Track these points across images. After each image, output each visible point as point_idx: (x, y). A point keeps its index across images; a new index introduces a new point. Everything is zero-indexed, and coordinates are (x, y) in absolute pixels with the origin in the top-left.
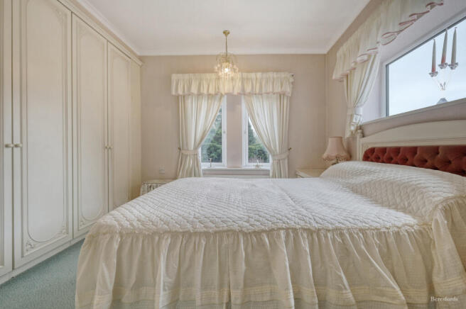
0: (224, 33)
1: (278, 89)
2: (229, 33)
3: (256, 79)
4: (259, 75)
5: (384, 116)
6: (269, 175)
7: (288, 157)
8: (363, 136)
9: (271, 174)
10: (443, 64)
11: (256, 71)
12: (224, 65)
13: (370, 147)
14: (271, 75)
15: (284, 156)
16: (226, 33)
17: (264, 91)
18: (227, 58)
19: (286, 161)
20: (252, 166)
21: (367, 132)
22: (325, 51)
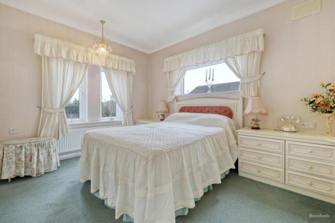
0: (101, 21)
1: (129, 70)
2: (104, 22)
3: (115, 59)
4: (117, 57)
5: (182, 94)
6: (121, 124)
7: (132, 112)
8: (177, 101)
9: (123, 123)
10: (210, 79)
11: (116, 54)
12: (100, 45)
13: (183, 106)
14: (125, 59)
15: (130, 111)
16: (103, 22)
17: (120, 69)
18: (103, 41)
19: (131, 115)
20: (107, 119)
21: (178, 100)
22: (149, 53)
